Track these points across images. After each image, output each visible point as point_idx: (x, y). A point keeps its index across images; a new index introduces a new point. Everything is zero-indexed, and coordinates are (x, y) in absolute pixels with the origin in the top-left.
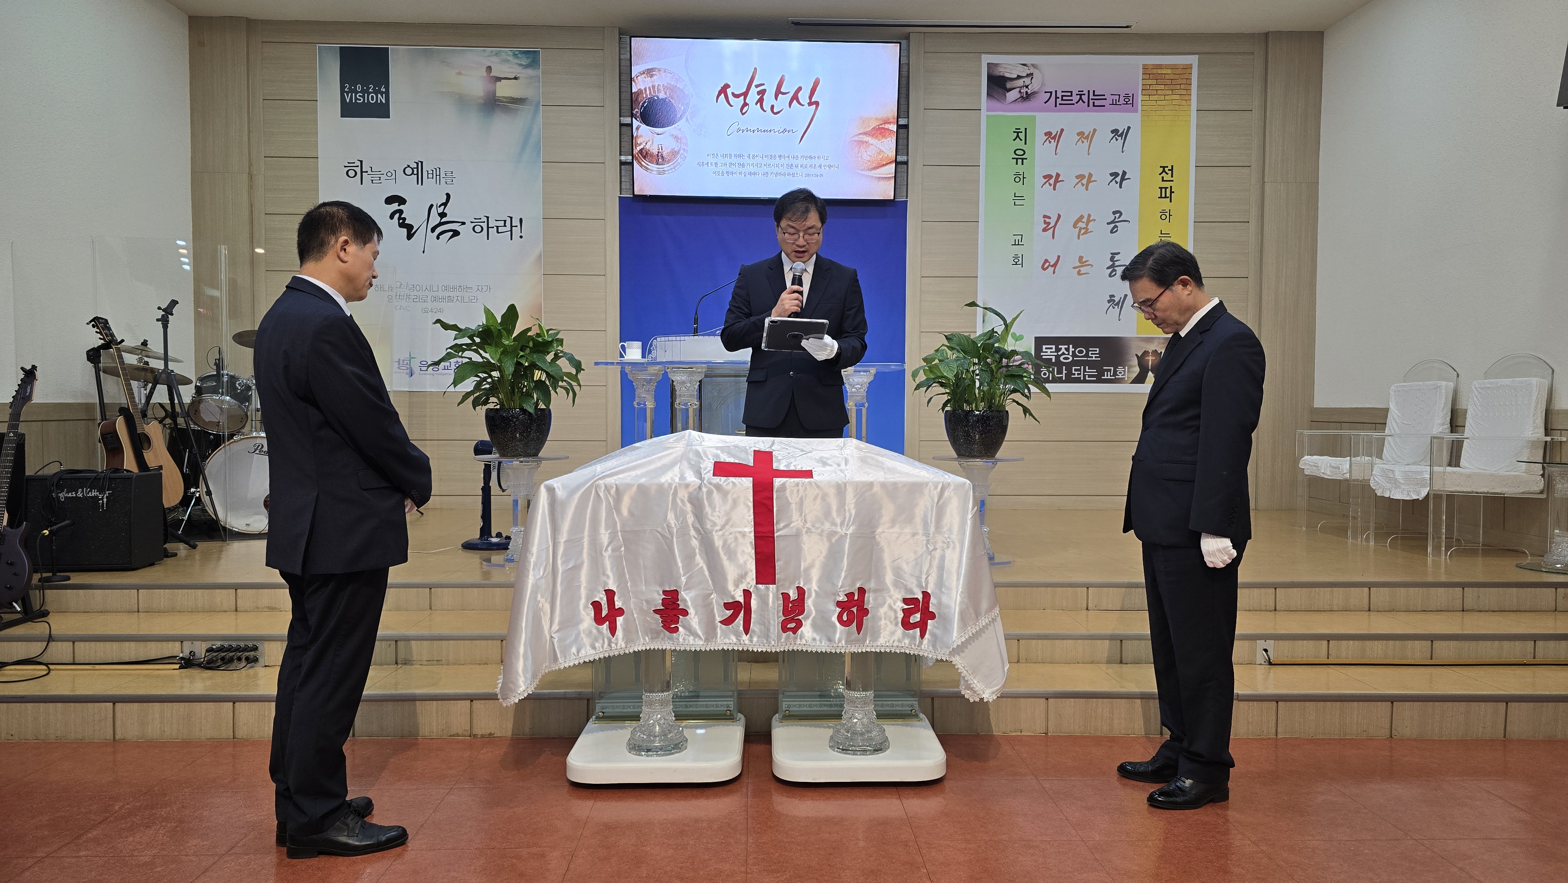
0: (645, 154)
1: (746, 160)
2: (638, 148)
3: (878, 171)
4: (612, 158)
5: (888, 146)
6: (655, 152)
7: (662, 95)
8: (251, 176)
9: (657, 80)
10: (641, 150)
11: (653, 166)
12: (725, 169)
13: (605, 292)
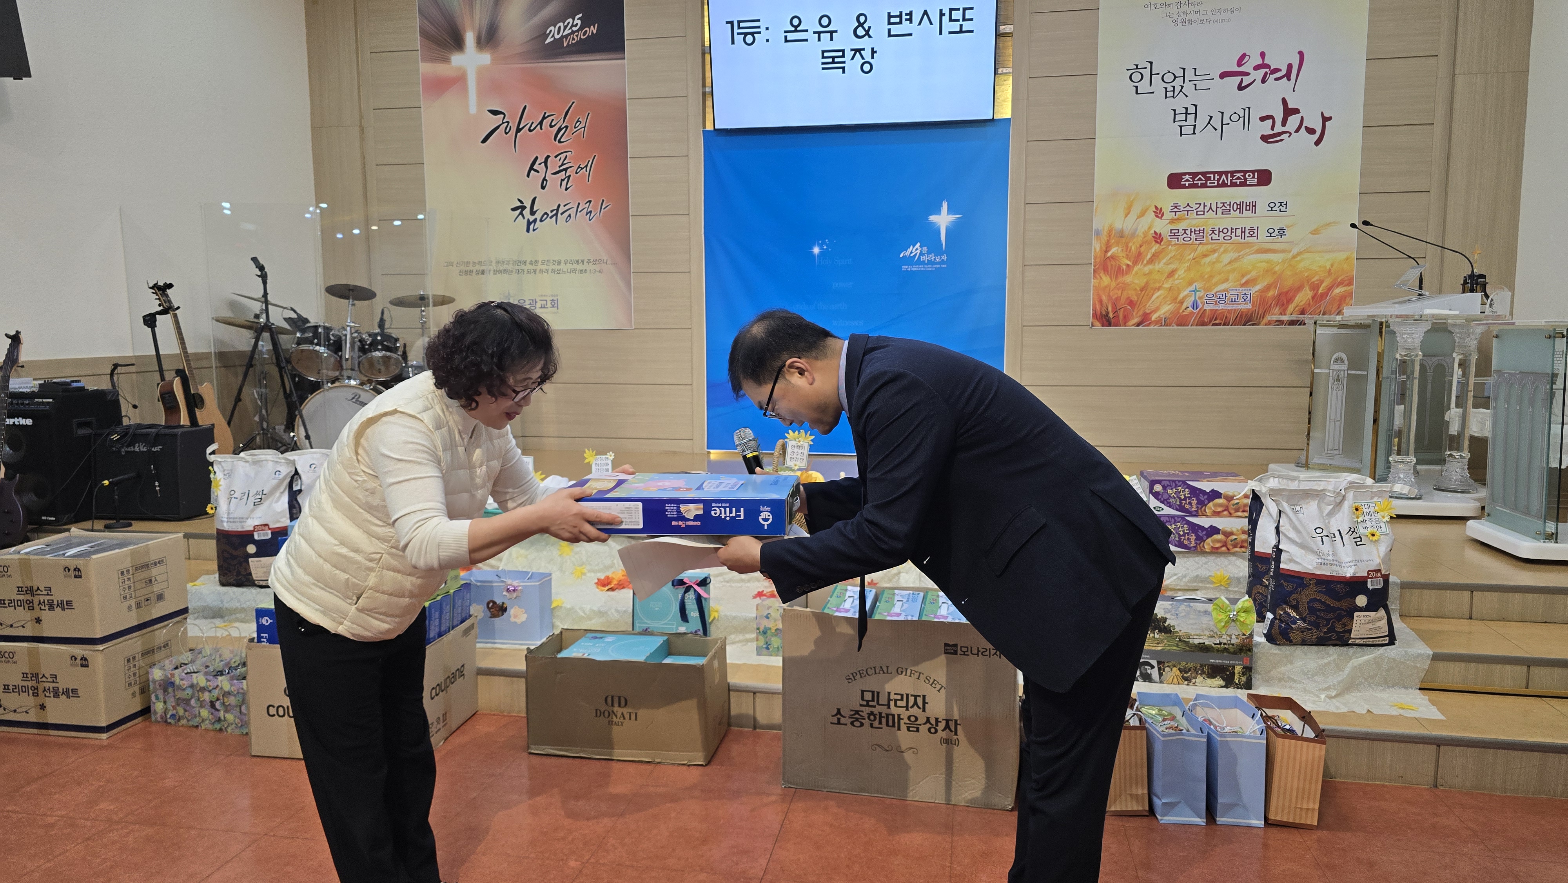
4: (695, 91)
8: (362, 129)
13: (689, 232)
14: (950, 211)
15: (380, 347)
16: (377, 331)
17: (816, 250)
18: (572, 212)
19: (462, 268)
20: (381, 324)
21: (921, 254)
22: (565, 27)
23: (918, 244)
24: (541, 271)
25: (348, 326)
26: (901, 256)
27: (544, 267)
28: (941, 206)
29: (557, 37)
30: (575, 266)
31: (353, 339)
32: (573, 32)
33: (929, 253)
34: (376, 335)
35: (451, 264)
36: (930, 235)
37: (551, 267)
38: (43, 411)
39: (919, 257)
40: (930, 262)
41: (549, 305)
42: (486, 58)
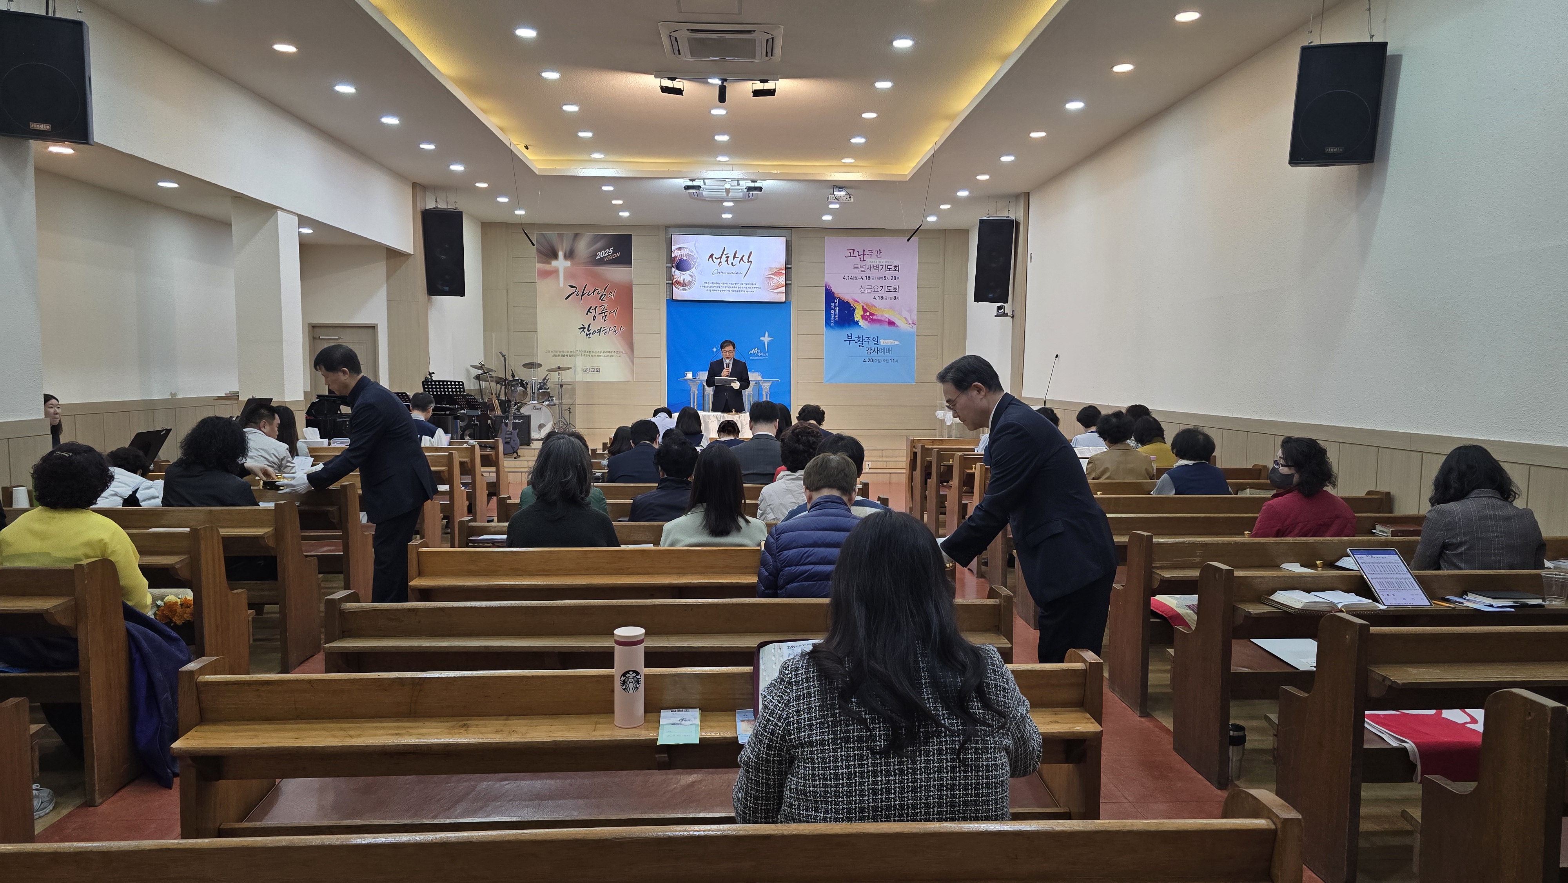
0: (678, 282)
1: (721, 285)
2: (675, 280)
3: (778, 290)
4: (664, 281)
5: (782, 280)
6: (682, 282)
7: (685, 258)
8: (507, 291)
9: (683, 252)
10: (676, 281)
11: (681, 288)
12: (712, 289)
13: (660, 339)
14: (769, 336)
18: (607, 330)
19: (554, 354)
22: (605, 253)
23: (756, 349)
24: (592, 356)
26: (749, 353)
27: (594, 354)
29: (602, 256)
30: (608, 354)
32: (609, 255)
33: (761, 352)
35: (549, 351)
36: (761, 345)
37: (597, 354)
39: (756, 354)
40: (760, 356)
41: (595, 370)
42: (568, 263)
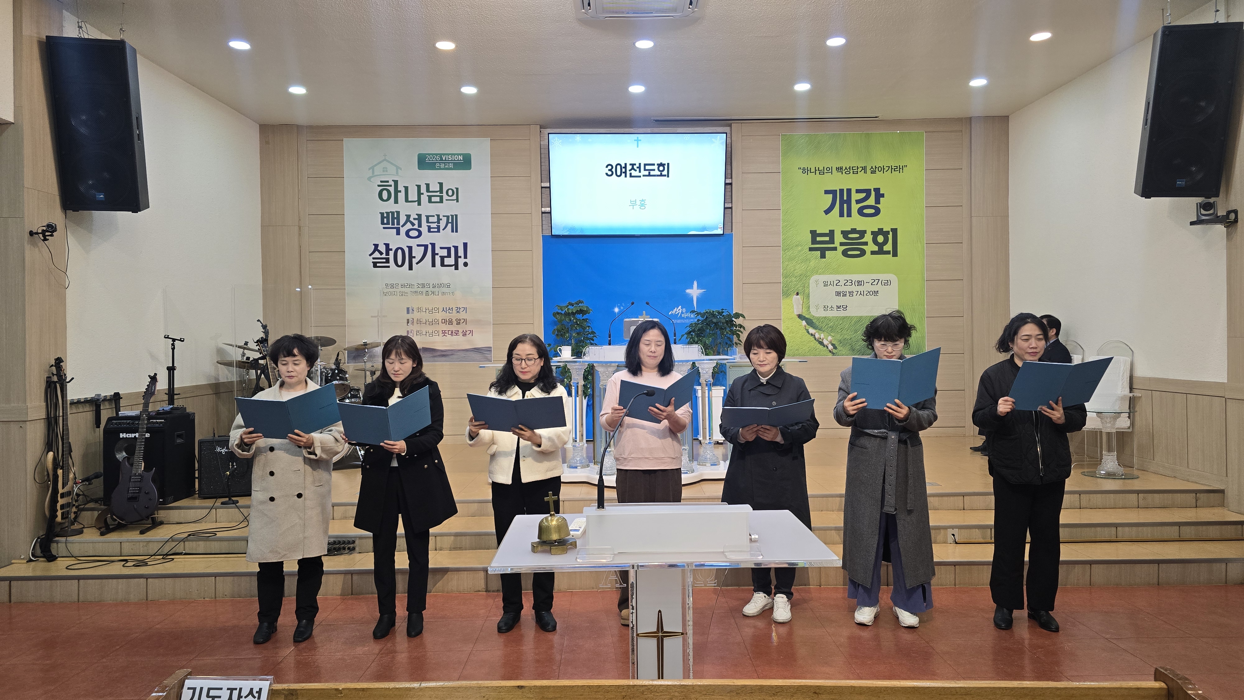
4: (537, 210)
8: (300, 228)
13: (533, 298)
14: (699, 287)
15: (338, 378)
16: (334, 367)
17: (616, 310)
20: (337, 362)
21: (682, 313)
23: (680, 307)
25: (318, 364)
26: (670, 314)
28: (693, 284)
31: (321, 373)
33: (687, 312)
34: (335, 369)
36: (686, 301)
38: (158, 427)
39: (681, 315)
40: (687, 318)
